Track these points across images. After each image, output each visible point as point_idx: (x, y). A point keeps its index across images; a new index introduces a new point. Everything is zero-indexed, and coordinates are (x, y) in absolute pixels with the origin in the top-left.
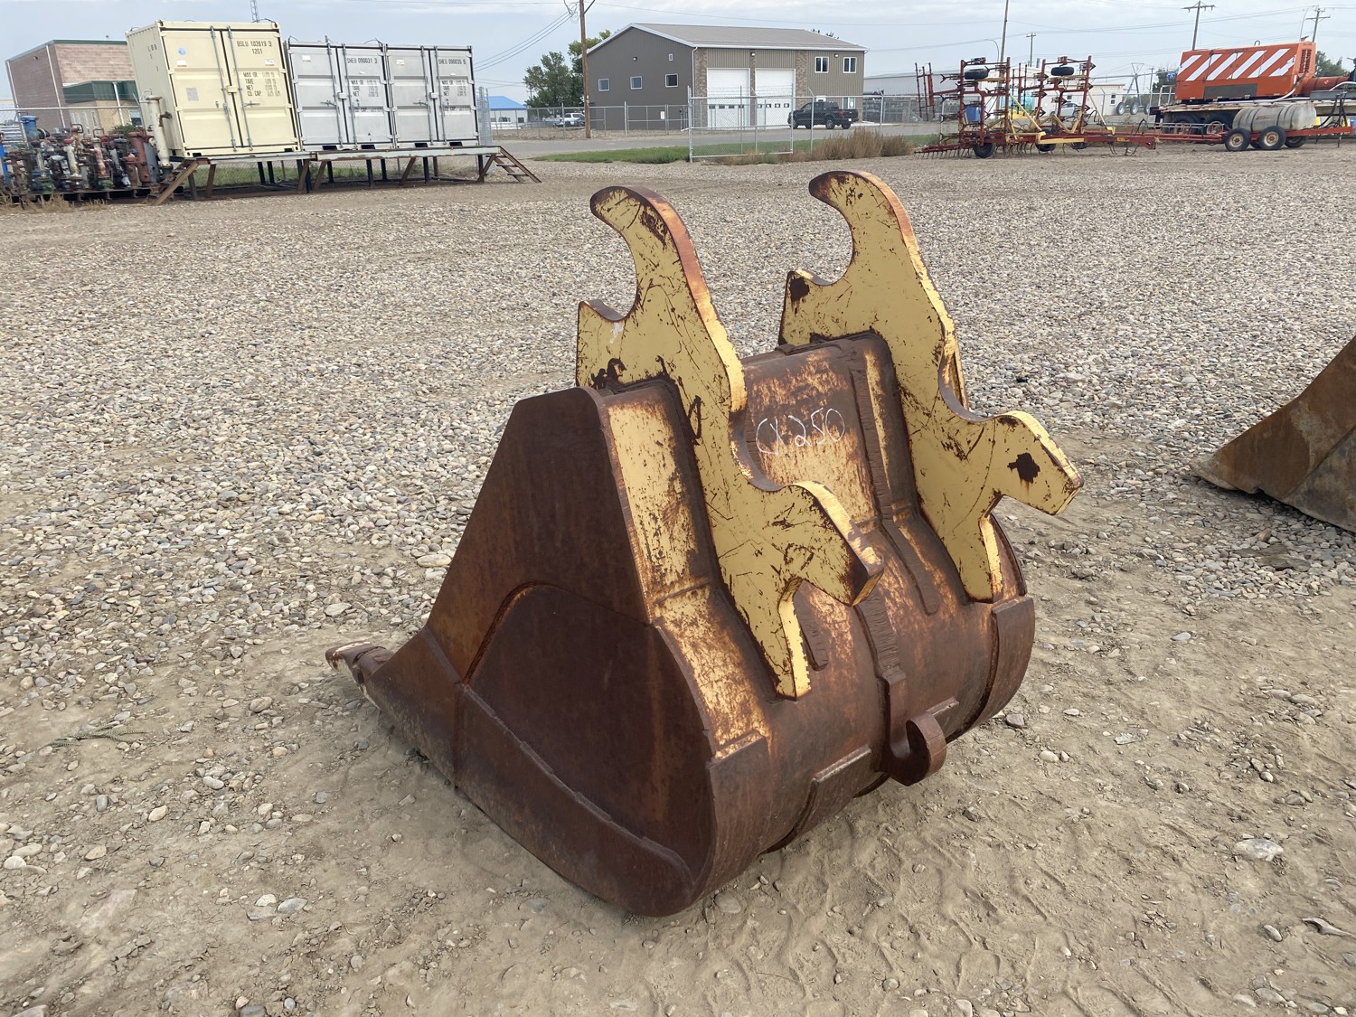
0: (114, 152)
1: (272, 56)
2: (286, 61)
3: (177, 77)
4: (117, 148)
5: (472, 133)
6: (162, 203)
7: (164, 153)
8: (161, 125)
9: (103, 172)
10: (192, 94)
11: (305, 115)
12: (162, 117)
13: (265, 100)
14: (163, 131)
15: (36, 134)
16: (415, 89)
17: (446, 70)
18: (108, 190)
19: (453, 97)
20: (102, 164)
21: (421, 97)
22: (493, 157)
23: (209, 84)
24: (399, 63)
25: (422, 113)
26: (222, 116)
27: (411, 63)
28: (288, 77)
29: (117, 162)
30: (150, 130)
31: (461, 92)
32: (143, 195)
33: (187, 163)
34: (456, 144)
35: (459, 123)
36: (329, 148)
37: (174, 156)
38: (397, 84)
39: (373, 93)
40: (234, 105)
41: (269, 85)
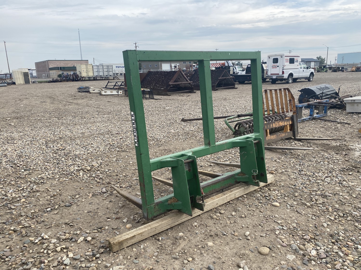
1: (91, 67)
2: (93, 67)
3: (82, 69)
4: (76, 76)
5: (113, 74)
6: (80, 81)
7: (80, 77)
8: (80, 74)
9: (74, 78)
10: (83, 71)
11: (94, 73)
13: (90, 71)
16: (106, 70)
17: (109, 68)
18: (75, 80)
19: (110, 71)
21: (107, 71)
22: (115, 77)
23: (85, 70)
24: (104, 67)
25: (107, 72)
26: (86, 73)
27: (106, 67)
28: (93, 69)
31: (111, 70)
32: (78, 81)
34: (111, 76)
35: (111, 73)
36: (97, 76)
37: (81, 77)
38: (104, 69)
39: (102, 70)
40: (87, 72)
41: (91, 70)
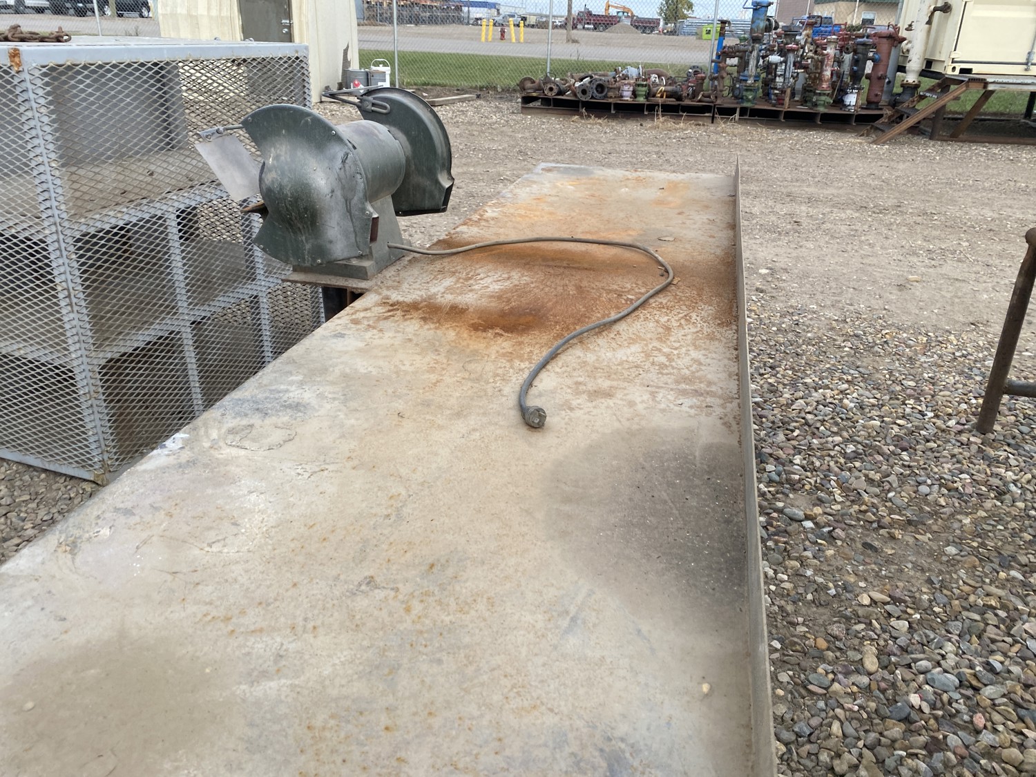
0: (848, 57)
4: (855, 52)
6: (890, 140)
7: (915, 64)
8: (929, 22)
9: (825, 85)
12: (936, 9)
14: (929, 31)
15: (762, 24)
18: (822, 110)
20: (827, 73)
29: (847, 72)
30: (909, 28)
32: (865, 122)
33: (945, 84)
37: (928, 69)
